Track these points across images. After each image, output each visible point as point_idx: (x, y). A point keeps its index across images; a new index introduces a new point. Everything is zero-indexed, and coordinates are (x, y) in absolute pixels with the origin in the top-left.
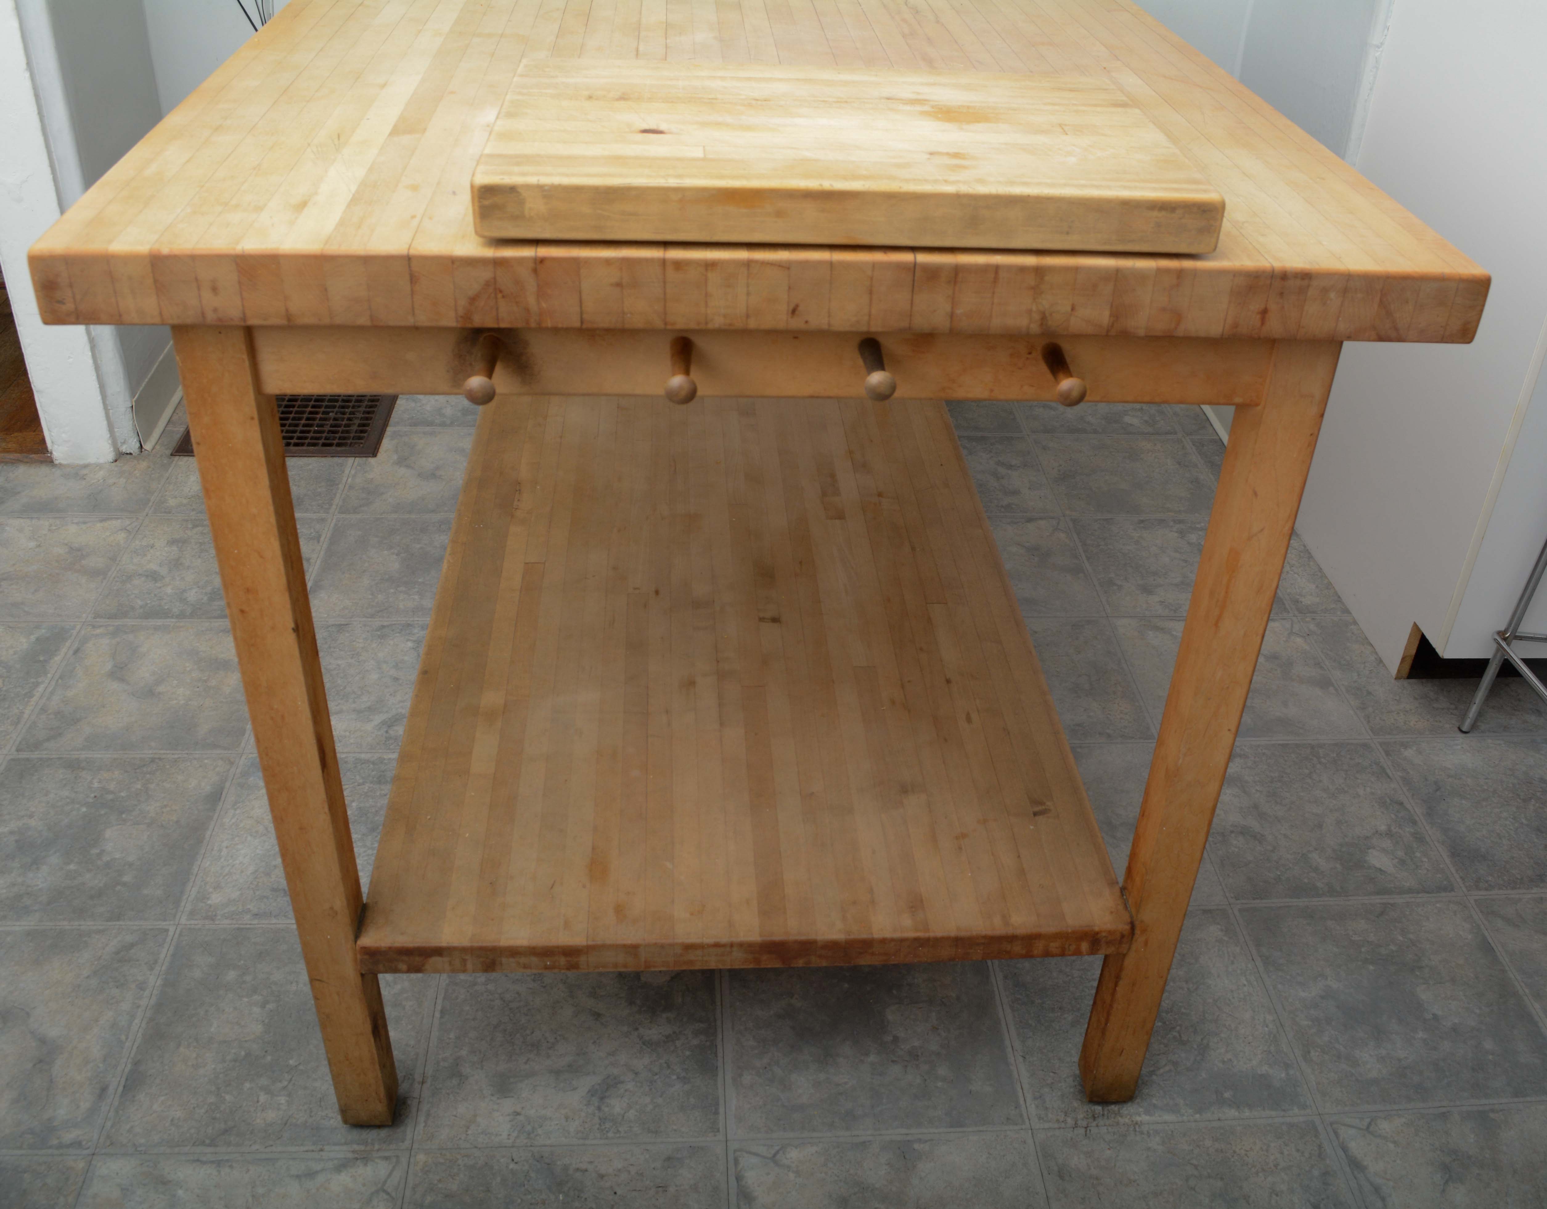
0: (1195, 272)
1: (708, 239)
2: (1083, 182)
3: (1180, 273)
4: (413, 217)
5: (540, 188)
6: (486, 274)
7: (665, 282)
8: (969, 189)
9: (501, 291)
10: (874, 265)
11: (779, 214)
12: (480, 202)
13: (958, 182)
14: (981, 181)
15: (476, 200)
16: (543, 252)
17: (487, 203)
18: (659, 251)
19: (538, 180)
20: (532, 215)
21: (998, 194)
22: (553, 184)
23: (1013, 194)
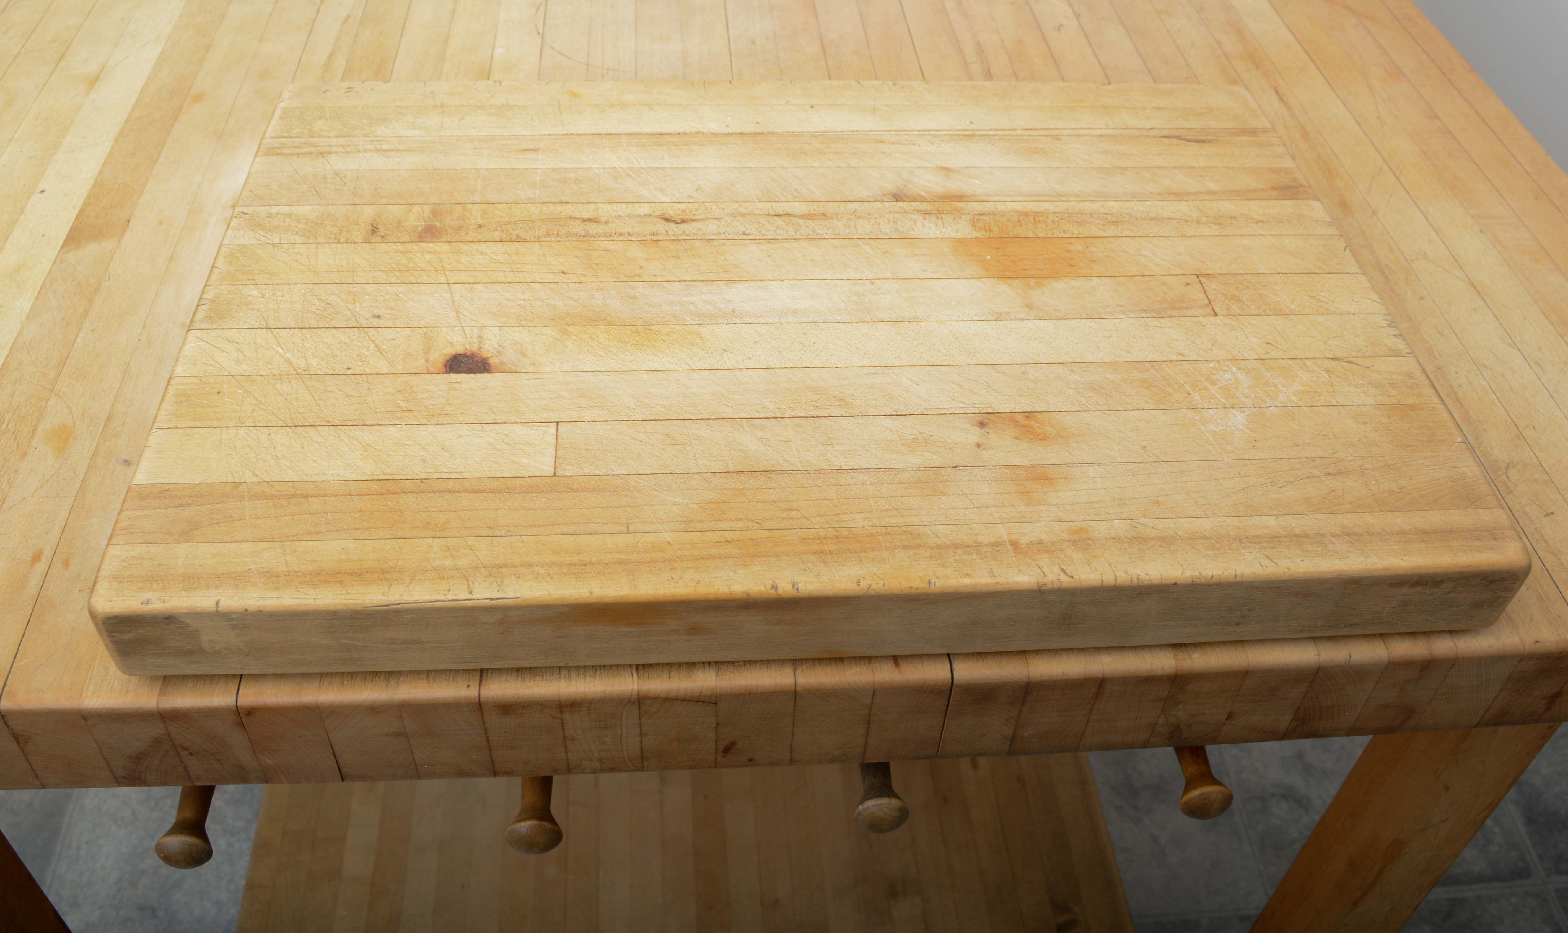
0: (1454, 660)
5: (223, 614)
6: (153, 731)
8: (1062, 577)
10: (875, 691)
12: (112, 636)
14: (1082, 540)
15: (106, 634)
16: (251, 693)
17: (127, 638)
18: (470, 683)
19: (217, 603)
20: (217, 648)
21: (1117, 585)
22: (246, 610)
23: (1146, 583)
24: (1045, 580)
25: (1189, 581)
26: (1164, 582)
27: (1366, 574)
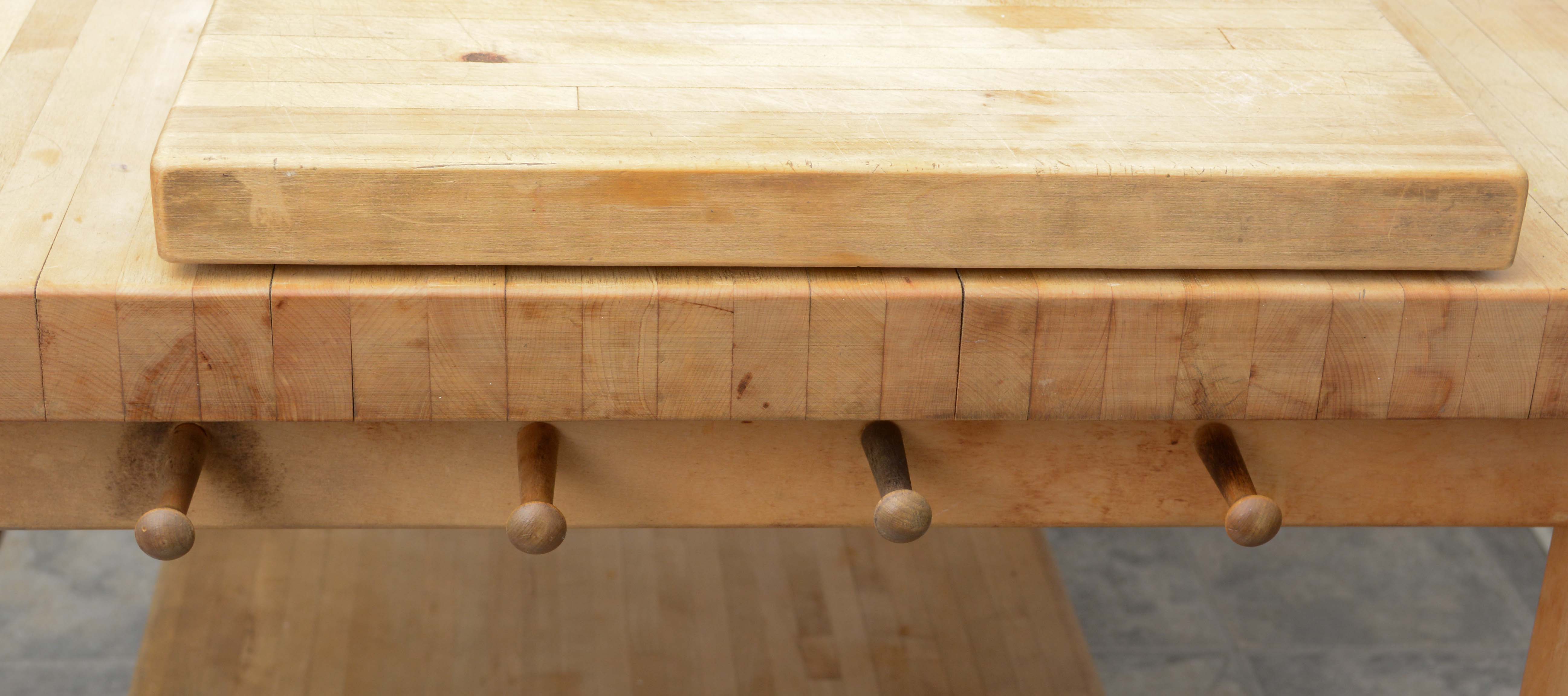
0: (1476, 305)
1: (585, 261)
2: (1267, 146)
3: (1448, 306)
4: (47, 217)
5: (278, 173)
6: (179, 328)
7: (506, 339)
8: (1060, 166)
9: (205, 358)
10: (888, 304)
11: (714, 215)
12: (166, 199)
13: (1040, 151)
14: (1080, 149)
15: (161, 196)
16: (283, 286)
17: (180, 201)
18: (496, 283)
19: (275, 161)
20: (262, 222)
21: (1112, 174)
22: (302, 167)
23: (1139, 173)
24: (1042, 167)
25: (1182, 174)
26: (1157, 173)
27: (1356, 176)
